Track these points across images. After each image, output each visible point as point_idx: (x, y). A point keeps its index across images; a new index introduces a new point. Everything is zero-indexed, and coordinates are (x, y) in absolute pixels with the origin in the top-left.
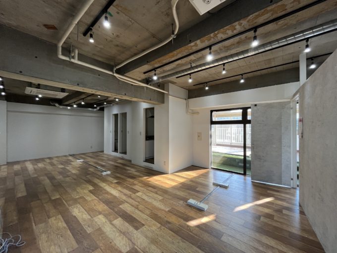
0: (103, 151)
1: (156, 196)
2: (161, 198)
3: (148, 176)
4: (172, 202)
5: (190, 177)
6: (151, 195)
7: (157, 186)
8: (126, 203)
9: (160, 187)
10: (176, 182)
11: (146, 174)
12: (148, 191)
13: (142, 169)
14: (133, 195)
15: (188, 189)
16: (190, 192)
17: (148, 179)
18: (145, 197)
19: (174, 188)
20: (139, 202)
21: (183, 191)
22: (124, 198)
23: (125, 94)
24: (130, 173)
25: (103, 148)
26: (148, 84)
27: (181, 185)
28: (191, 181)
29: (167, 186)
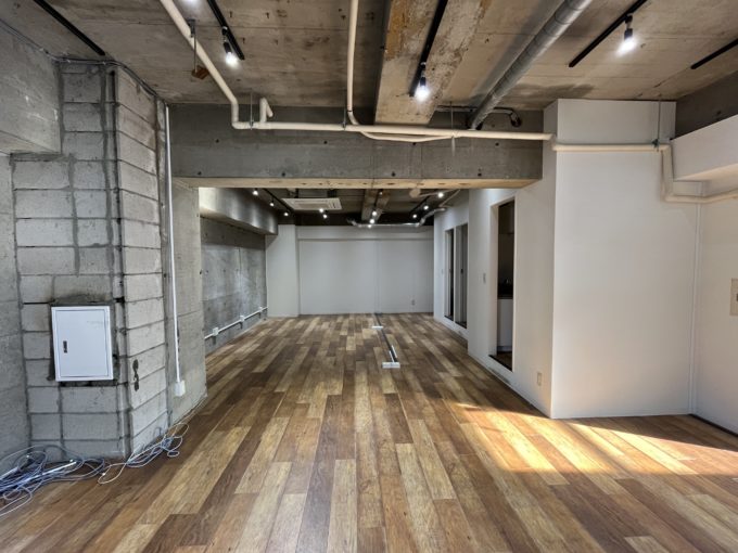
0: (431, 314)
1: (442, 477)
2: (447, 492)
3: (477, 403)
4: (471, 533)
5: (633, 464)
6: (429, 468)
7: (476, 445)
8: (354, 462)
9: (480, 454)
10: (553, 462)
11: (476, 394)
12: (435, 451)
13: (482, 376)
14: (391, 444)
15: (584, 517)
16: (584, 533)
17: (467, 413)
18: (408, 468)
19: (527, 481)
20: (381, 473)
21: (551, 514)
22: (365, 443)
23: (393, 175)
24: (440, 380)
25: (432, 308)
26: (467, 127)
27: (562, 481)
28: (633, 484)
29: (504, 461)
